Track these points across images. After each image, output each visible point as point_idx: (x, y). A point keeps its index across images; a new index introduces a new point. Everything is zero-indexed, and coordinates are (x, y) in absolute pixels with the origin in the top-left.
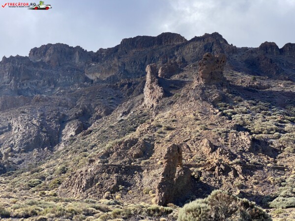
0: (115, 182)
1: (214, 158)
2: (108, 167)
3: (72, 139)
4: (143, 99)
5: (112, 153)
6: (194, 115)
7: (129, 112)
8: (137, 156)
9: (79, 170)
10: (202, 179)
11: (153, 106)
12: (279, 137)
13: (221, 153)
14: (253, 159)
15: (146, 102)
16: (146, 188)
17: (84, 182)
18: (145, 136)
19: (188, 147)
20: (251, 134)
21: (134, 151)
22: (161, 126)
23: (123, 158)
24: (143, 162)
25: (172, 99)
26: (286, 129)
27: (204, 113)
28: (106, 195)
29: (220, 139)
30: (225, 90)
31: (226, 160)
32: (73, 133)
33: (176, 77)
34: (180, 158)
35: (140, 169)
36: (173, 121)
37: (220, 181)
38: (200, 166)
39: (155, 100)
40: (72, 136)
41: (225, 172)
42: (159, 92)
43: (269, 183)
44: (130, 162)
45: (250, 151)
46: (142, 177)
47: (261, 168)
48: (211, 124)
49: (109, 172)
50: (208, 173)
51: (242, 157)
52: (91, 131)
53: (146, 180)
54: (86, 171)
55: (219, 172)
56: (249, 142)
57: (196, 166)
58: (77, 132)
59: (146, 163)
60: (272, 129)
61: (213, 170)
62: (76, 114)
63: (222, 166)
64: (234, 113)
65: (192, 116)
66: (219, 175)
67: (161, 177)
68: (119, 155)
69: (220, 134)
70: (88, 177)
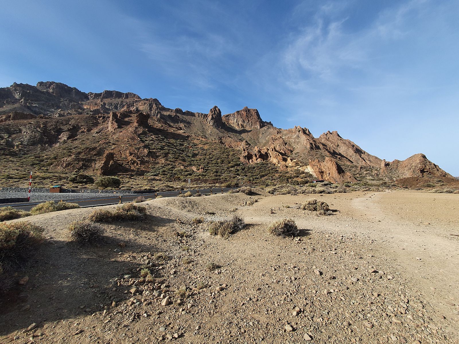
0: (81, 165)
1: (130, 158)
2: (78, 159)
3: (65, 142)
4: (108, 127)
5: (82, 153)
6: (128, 139)
7: (100, 132)
8: (95, 155)
9: (63, 159)
10: (123, 165)
11: (112, 132)
12: (160, 151)
13: (134, 156)
14: (146, 159)
15: (109, 129)
16: (97, 168)
17: (65, 164)
18: (101, 146)
19: (121, 153)
20: (149, 150)
21: (94, 153)
22: (111, 143)
23: (87, 155)
25: (122, 130)
26: (165, 148)
27: (133, 139)
28: (76, 170)
29: (135, 151)
30: (146, 130)
31: (135, 159)
33: (126, 119)
34: (113, 157)
35: (95, 160)
36: (117, 141)
38: (124, 161)
39: (113, 129)
40: (65, 140)
41: (133, 163)
42: (116, 125)
45: (147, 156)
46: (96, 164)
47: (149, 163)
48: (134, 144)
49: (79, 161)
50: (126, 163)
51: (142, 158)
52: (77, 139)
54: (67, 160)
55: (130, 163)
56: (147, 153)
57: (122, 161)
58: (68, 138)
59: (99, 158)
60: (159, 148)
61: (128, 162)
62: (68, 129)
63: (132, 161)
64: (146, 140)
65: (126, 140)
66: (131, 164)
67: (103, 165)
68: (85, 154)
69: (136, 149)
70: (67, 163)
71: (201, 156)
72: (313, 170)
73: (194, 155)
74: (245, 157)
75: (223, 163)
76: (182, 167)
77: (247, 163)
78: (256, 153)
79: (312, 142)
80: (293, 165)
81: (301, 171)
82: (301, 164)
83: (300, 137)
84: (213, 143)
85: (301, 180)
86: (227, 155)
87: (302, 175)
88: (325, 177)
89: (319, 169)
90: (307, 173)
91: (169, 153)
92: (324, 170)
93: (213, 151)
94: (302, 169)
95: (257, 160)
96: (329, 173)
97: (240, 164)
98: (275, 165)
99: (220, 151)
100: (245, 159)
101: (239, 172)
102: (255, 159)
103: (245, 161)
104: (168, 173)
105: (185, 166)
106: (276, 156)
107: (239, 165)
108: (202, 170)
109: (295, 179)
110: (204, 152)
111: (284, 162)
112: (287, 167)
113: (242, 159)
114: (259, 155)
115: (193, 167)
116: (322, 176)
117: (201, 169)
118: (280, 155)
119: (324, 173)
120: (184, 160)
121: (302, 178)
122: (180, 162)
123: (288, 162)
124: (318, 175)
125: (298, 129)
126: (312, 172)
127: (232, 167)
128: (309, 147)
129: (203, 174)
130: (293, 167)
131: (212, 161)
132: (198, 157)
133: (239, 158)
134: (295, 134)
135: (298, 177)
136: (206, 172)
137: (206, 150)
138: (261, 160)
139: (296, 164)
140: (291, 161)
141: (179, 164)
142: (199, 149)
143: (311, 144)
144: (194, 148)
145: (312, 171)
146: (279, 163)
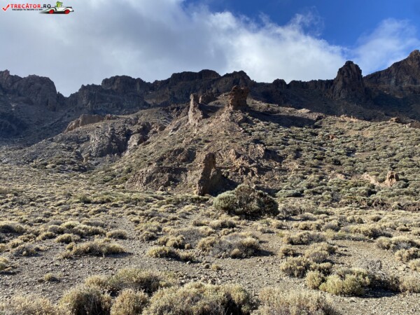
0: (167, 179)
1: (238, 163)
2: (162, 168)
3: (135, 148)
4: (188, 120)
5: (165, 158)
6: (225, 132)
7: (177, 129)
8: (184, 161)
9: (141, 170)
10: (229, 177)
11: (195, 124)
12: (284, 148)
13: (243, 159)
14: (265, 163)
15: (190, 121)
16: (189, 183)
17: (145, 179)
18: (190, 147)
19: (220, 154)
20: (265, 146)
21: (181, 157)
22: (200, 140)
23: (173, 162)
24: (188, 165)
25: (209, 120)
26: (289, 142)
27: (232, 130)
28: (161, 188)
29: (243, 149)
30: (247, 114)
31: (247, 164)
32: (136, 144)
33: (211, 104)
34: (215, 163)
35: (185, 170)
36: (210, 136)
37: (242, 179)
38: (228, 168)
39: (197, 121)
41: (246, 173)
42: (200, 115)
43: (276, 180)
44: (178, 165)
45: (264, 157)
46: (186, 175)
47: (271, 170)
48: (237, 139)
49: (163, 172)
50: (234, 173)
51: (258, 162)
52: (149, 143)
53: (190, 178)
54: (146, 171)
55: (241, 172)
56: (263, 151)
57: (226, 168)
58: (139, 143)
59: (190, 166)
60: (279, 143)
61: (237, 171)
62: (138, 129)
63: (244, 169)
64: (253, 131)
65: (223, 132)
66: (242, 174)
67: (200, 176)
68: (170, 159)
69: (243, 146)
70: (147, 175)
76: (340, 177)
105: (346, 175)
108: (394, 180)
115: (365, 175)
117: (390, 178)
120: (337, 163)
122: (329, 165)
131: (397, 161)
132: (361, 155)
137: (372, 139)
141: (330, 171)
142: (352, 139)
144: (341, 138)
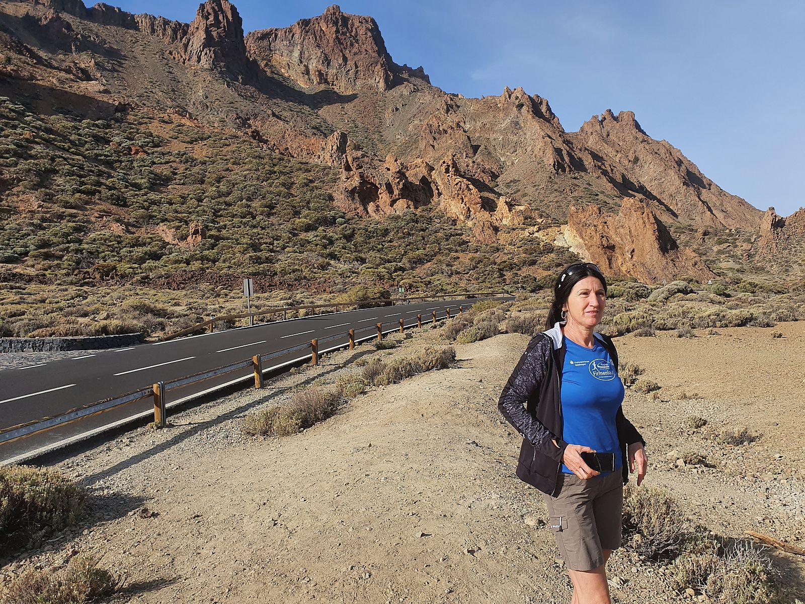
71: (183, 184)
72: (581, 240)
73: (158, 183)
74: (352, 193)
75: (273, 214)
76: (117, 229)
77: (361, 217)
78: (391, 179)
79: (559, 144)
80: (516, 222)
81: (542, 244)
82: (540, 221)
83: (520, 128)
84: (226, 139)
85: (546, 273)
86: (283, 185)
87: (547, 259)
88: (620, 261)
89: (603, 237)
90: (562, 251)
91: (55, 172)
92: (616, 239)
93: (227, 169)
94: (544, 238)
95: (393, 203)
96: (633, 251)
97: (334, 219)
98: (454, 222)
99: (257, 170)
100: (353, 199)
101: (336, 248)
102: (389, 201)
103: (353, 206)
104: (63, 250)
105: (127, 225)
106: (460, 192)
107: (332, 222)
108: (199, 238)
109: (525, 271)
110: (196, 169)
111: (486, 214)
112: (496, 229)
113: (341, 202)
114: (401, 186)
115: (162, 226)
116: (610, 260)
117: (194, 234)
118: (471, 187)
119: (617, 250)
120: (121, 202)
121: (548, 268)
122: (105, 206)
123: (497, 214)
124: (596, 256)
125: (517, 98)
126: (577, 246)
127: (308, 228)
128: (551, 161)
129: (206, 252)
130: (514, 229)
131: (229, 204)
132: (174, 190)
133: (331, 198)
134: (506, 115)
135: (533, 263)
136: (213, 246)
137: (204, 163)
138: (408, 207)
139: (526, 218)
140: (510, 210)
141: (101, 217)
142: (172, 159)
143: (558, 151)
144: (153, 153)
145: (576, 243)
146: (468, 217)
